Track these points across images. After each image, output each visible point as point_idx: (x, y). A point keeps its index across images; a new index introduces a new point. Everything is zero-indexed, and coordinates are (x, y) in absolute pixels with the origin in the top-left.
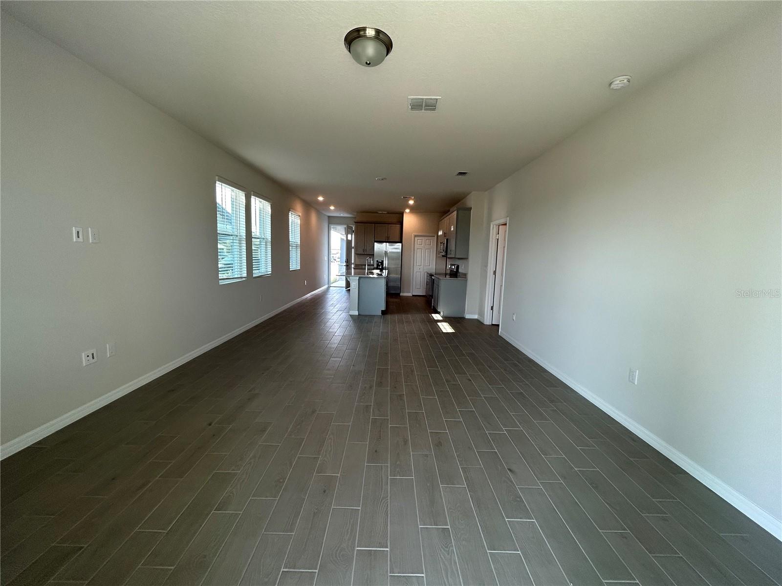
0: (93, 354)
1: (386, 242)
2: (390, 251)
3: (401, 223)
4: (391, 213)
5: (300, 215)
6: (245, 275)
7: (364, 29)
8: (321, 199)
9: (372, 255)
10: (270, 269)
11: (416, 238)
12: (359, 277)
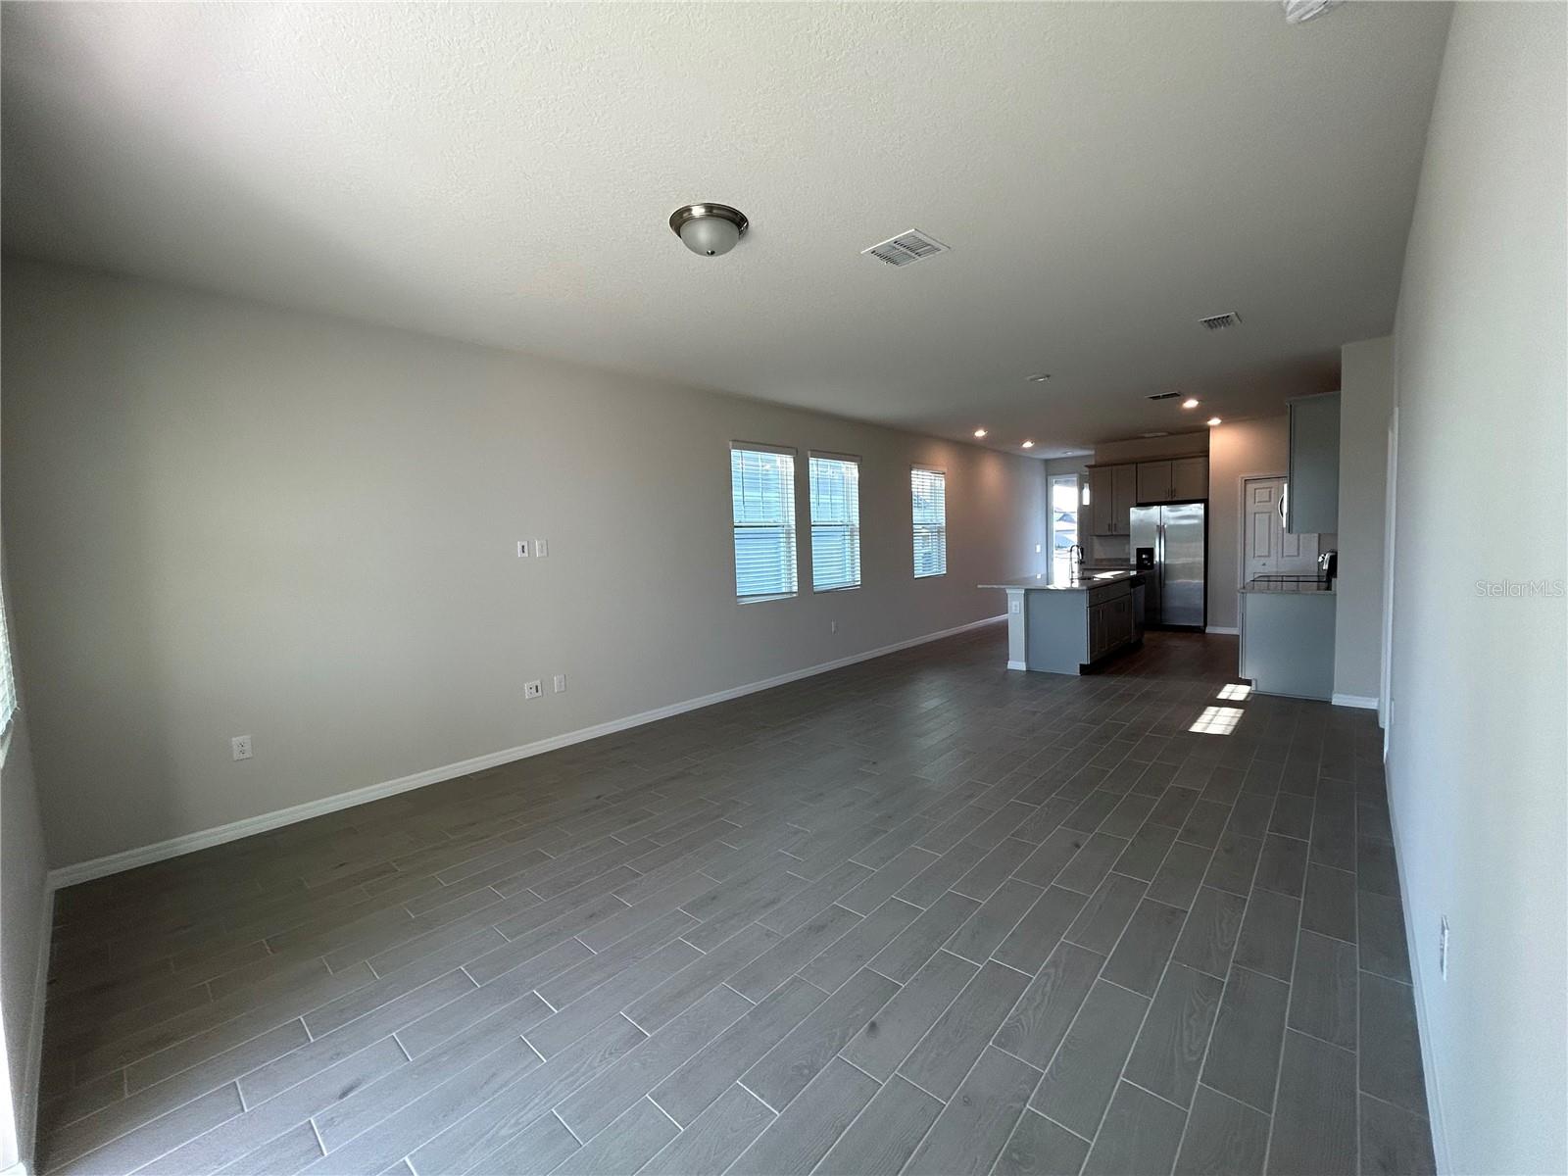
0: (537, 687)
1: (1160, 504)
2: (1172, 522)
3: (1206, 453)
4: (1178, 433)
5: (945, 470)
6: (795, 589)
7: (688, 209)
8: (980, 433)
9: (1125, 535)
10: (858, 577)
11: (1251, 487)
12: (1026, 590)
